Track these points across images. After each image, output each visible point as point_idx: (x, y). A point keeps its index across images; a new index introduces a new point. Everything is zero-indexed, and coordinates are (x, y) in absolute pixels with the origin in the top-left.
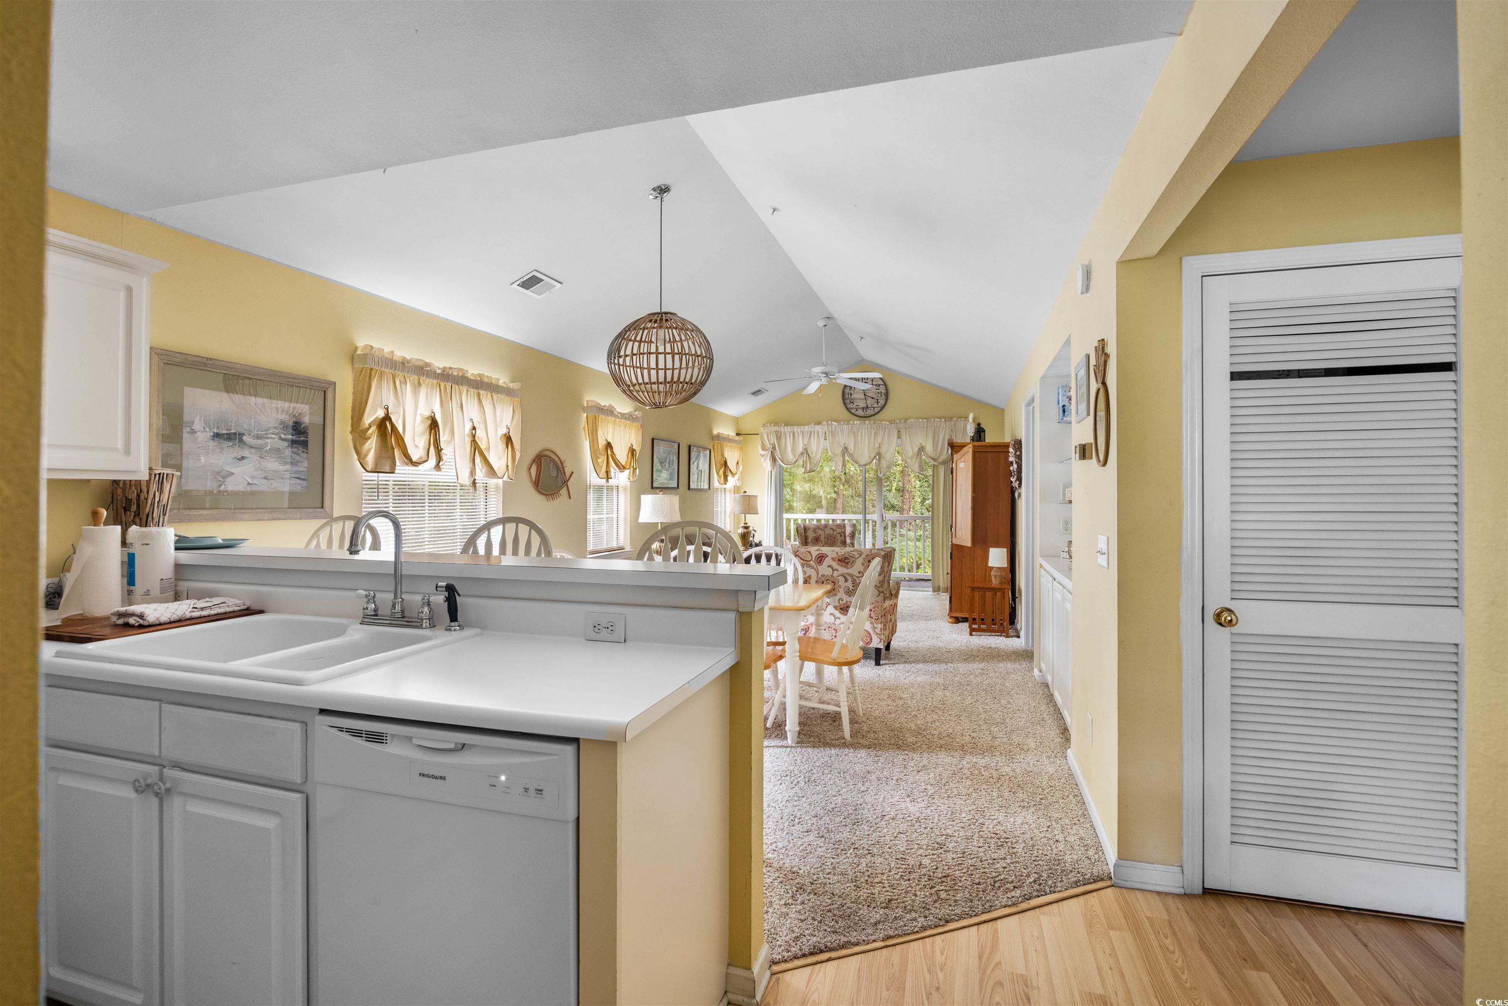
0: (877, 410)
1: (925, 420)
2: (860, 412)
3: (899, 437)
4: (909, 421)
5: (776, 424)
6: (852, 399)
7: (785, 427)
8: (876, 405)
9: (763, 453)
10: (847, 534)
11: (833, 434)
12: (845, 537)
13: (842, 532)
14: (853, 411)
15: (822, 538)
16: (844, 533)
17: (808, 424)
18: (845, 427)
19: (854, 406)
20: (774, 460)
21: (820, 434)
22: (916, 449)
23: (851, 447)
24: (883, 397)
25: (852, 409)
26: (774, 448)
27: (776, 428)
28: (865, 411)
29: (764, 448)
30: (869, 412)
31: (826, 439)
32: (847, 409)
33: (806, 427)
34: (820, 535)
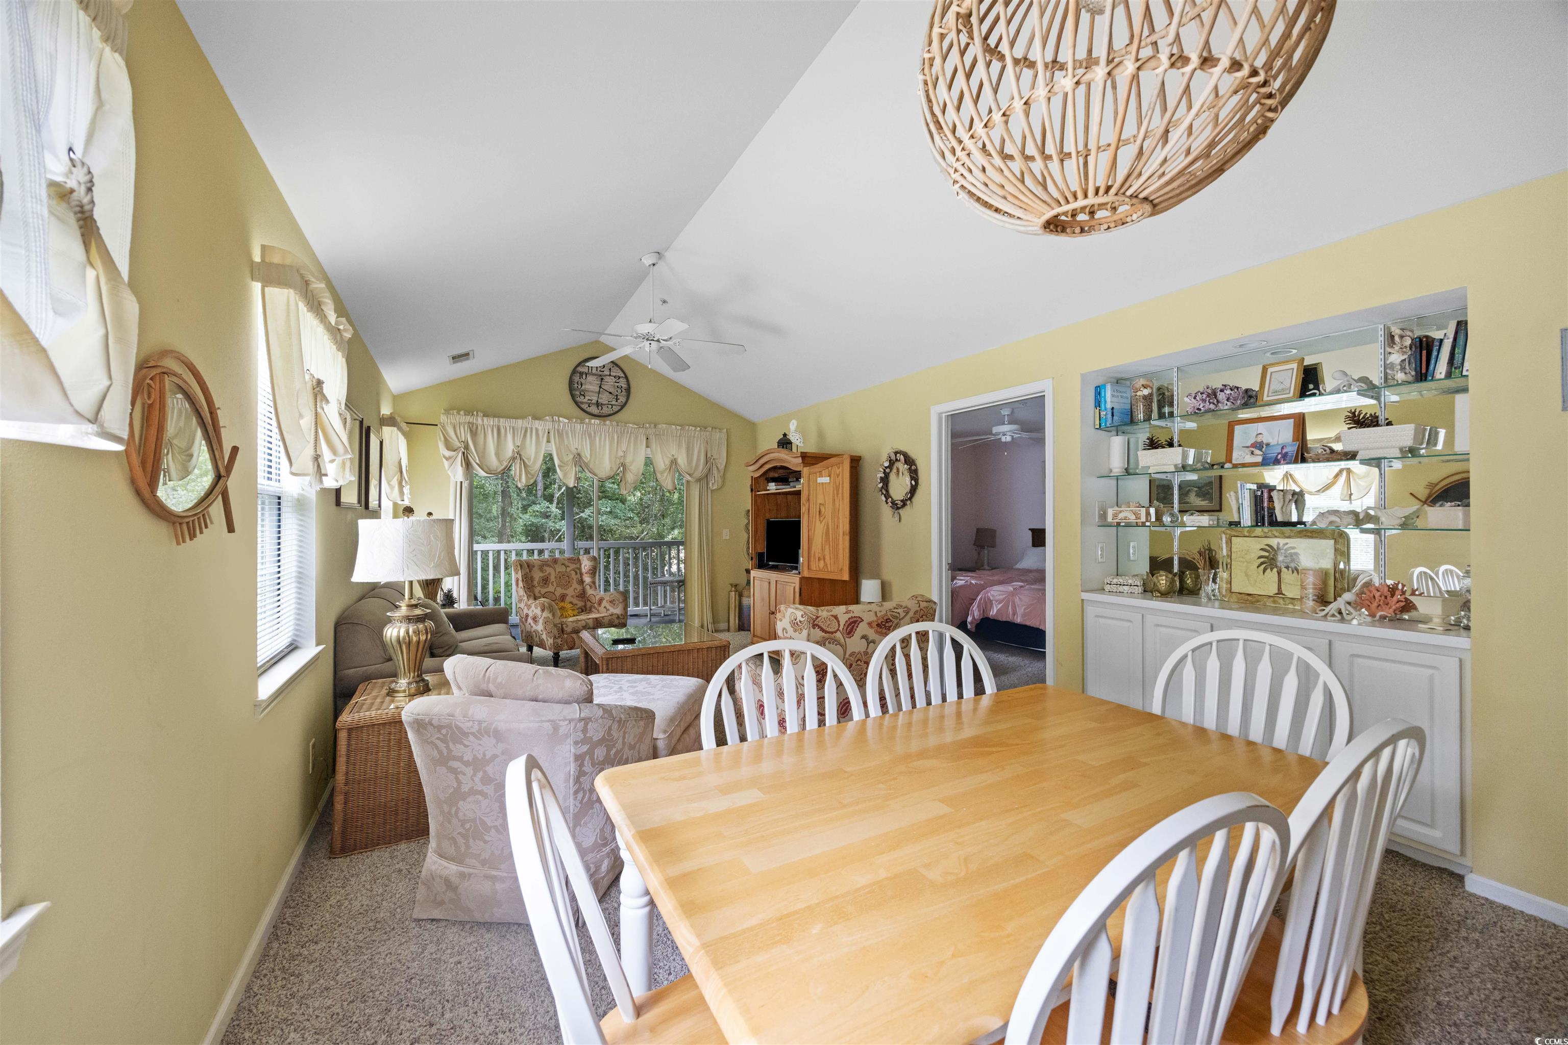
0: (616, 409)
1: (678, 427)
2: (594, 410)
3: (647, 447)
4: (660, 426)
5: (468, 412)
6: (583, 391)
7: (485, 419)
8: (614, 403)
9: (448, 454)
10: (584, 571)
11: (560, 434)
12: (581, 574)
13: (577, 568)
14: (585, 406)
15: (553, 578)
16: (580, 569)
17: (523, 417)
18: (578, 426)
19: (585, 400)
20: (468, 465)
21: (540, 433)
22: (668, 463)
23: (587, 455)
24: (624, 393)
25: (582, 403)
26: (467, 447)
27: (468, 418)
28: (600, 408)
29: (449, 446)
30: (606, 410)
31: (548, 441)
32: (576, 403)
33: (520, 421)
34: (549, 574)
